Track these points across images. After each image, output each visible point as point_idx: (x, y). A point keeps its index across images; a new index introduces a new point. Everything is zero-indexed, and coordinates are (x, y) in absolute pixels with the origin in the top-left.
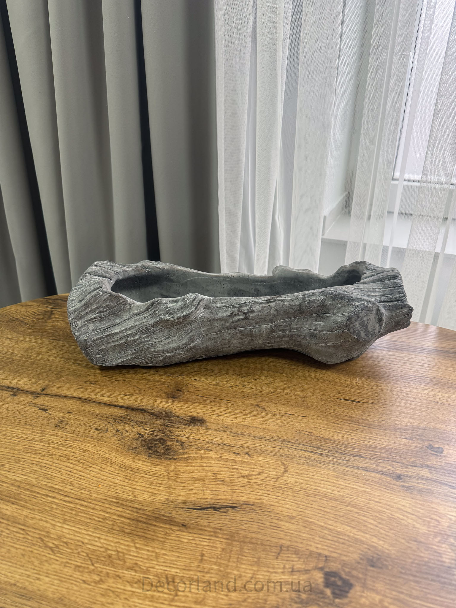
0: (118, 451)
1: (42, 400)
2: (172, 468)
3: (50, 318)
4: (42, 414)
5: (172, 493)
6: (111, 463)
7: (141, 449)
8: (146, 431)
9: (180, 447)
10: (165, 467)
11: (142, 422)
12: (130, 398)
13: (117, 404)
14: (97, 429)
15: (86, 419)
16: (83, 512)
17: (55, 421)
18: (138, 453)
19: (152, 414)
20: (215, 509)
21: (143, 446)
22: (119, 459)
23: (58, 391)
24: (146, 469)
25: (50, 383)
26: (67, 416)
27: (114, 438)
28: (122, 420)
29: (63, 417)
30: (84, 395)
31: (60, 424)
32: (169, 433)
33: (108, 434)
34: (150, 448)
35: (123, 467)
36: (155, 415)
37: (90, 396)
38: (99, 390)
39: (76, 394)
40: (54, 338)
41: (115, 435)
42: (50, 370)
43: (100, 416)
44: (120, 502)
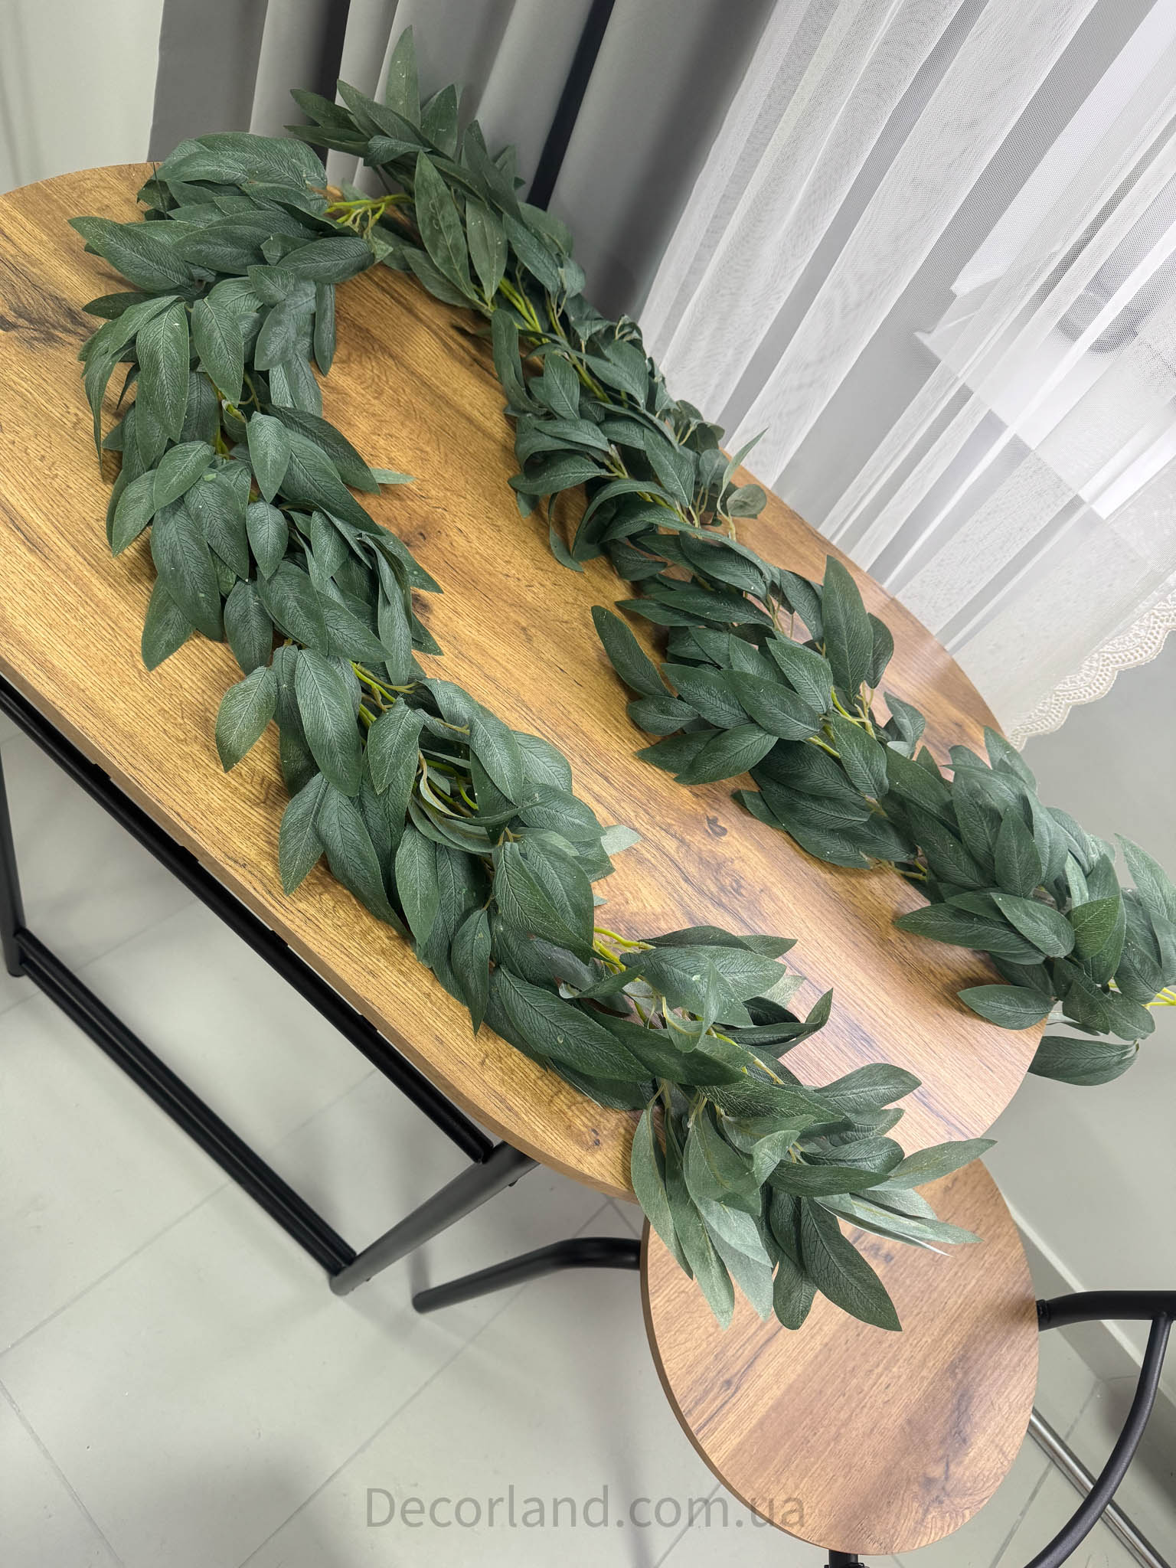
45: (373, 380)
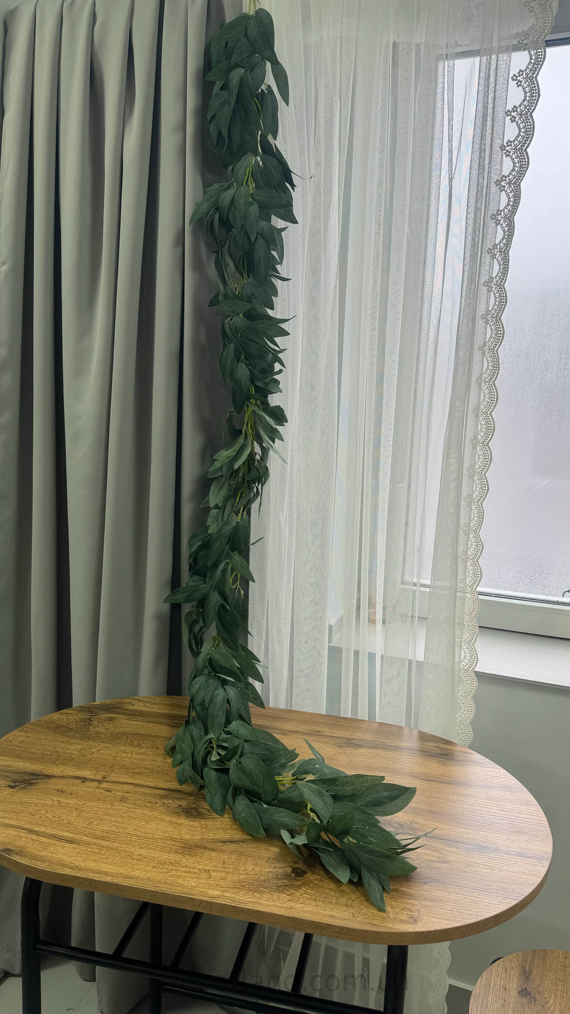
0: (166, 814)
1: (104, 785)
2: (203, 823)
3: (90, 724)
4: (108, 793)
5: (204, 835)
6: (164, 820)
7: (181, 813)
8: (184, 803)
9: (208, 812)
10: (199, 822)
11: (180, 798)
12: (169, 784)
13: (160, 787)
14: (149, 802)
15: (140, 797)
16: (151, 844)
17: (119, 798)
18: (180, 815)
19: (186, 793)
20: (231, 842)
21: (183, 811)
22: (168, 818)
23: (115, 779)
24: (187, 823)
25: (107, 774)
26: (127, 794)
27: (162, 808)
28: (166, 797)
29: (124, 795)
30: (134, 782)
31: (123, 800)
32: (199, 804)
33: (158, 805)
34: (187, 813)
35: (171, 822)
36: (189, 794)
37: (139, 782)
38: (145, 778)
39: (128, 781)
40: (99, 741)
41: (163, 806)
42: (105, 765)
43: (150, 795)
44: (172, 839)
45: (153, 746)
